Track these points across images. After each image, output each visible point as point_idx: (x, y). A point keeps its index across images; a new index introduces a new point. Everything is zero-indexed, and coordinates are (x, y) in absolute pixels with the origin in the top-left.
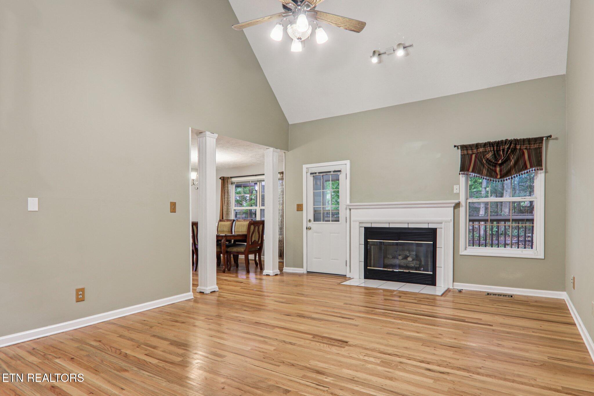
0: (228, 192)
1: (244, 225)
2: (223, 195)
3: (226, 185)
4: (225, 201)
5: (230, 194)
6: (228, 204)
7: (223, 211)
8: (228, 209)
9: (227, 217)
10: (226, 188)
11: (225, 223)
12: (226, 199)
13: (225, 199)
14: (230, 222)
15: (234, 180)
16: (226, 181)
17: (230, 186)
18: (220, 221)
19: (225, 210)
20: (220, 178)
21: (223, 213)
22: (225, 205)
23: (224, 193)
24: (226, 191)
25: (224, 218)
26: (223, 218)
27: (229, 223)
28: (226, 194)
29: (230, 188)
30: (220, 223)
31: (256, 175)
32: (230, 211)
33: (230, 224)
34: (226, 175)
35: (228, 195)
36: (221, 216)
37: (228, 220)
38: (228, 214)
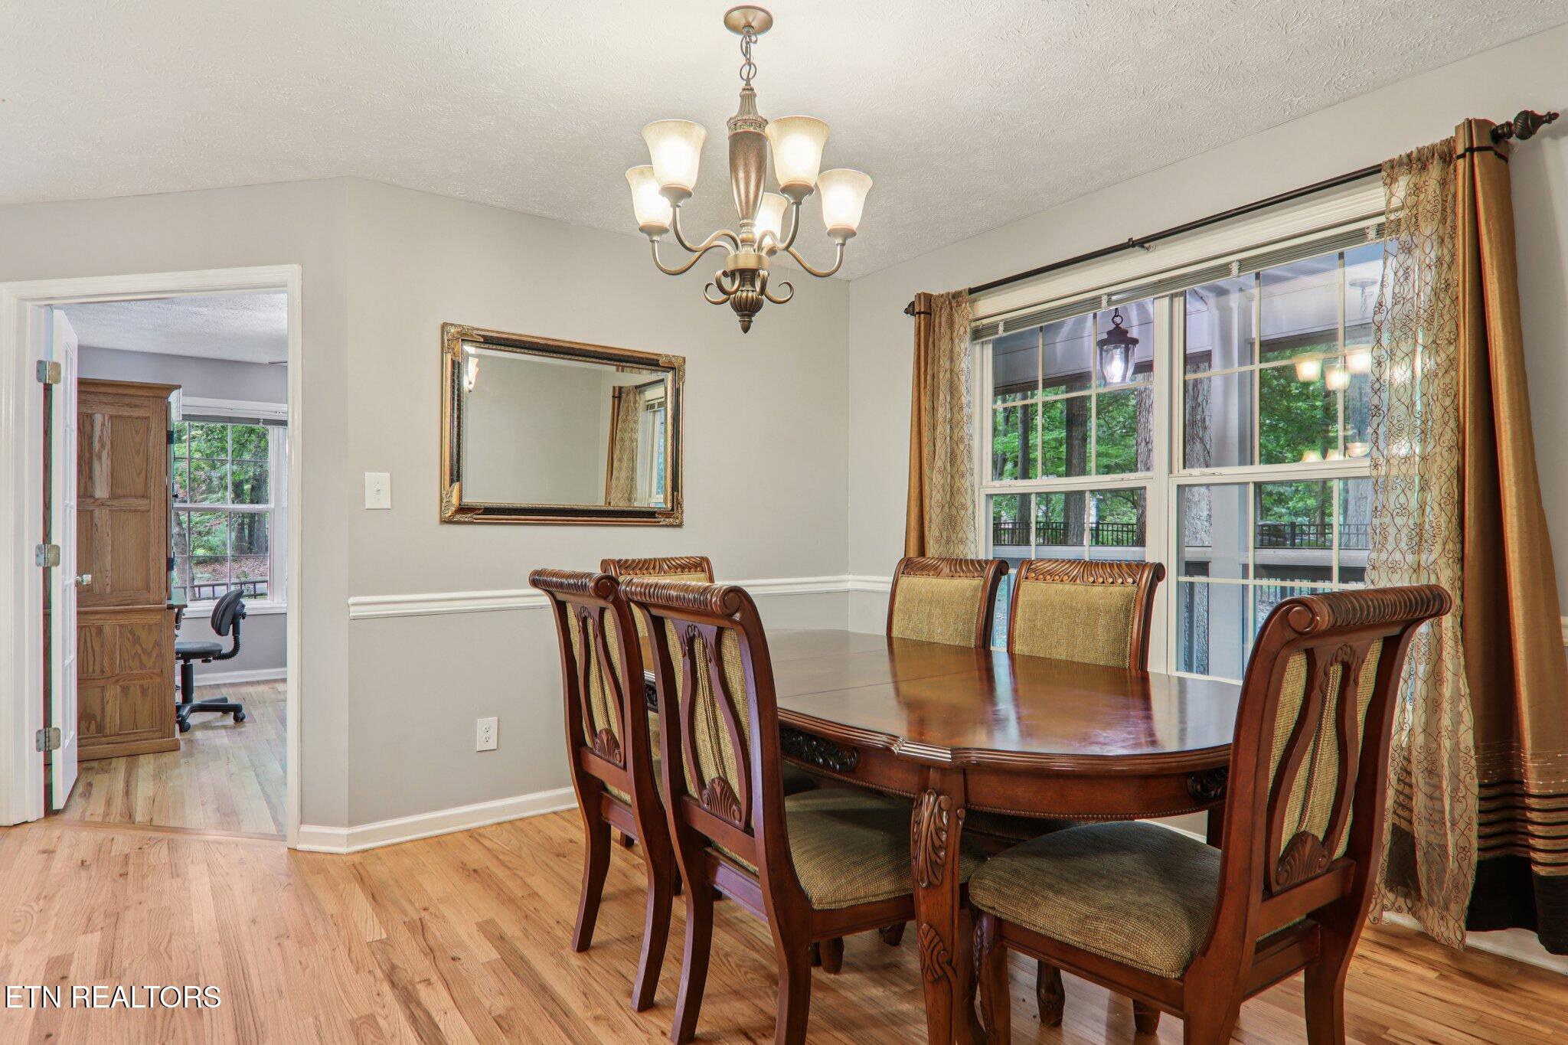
0: (953, 389)
1: (1092, 610)
2: (926, 404)
3: (944, 345)
4: (939, 443)
5: (964, 400)
6: (953, 458)
7: (926, 502)
8: (953, 492)
9: (948, 542)
10: (945, 363)
11: (940, 581)
12: (942, 429)
13: (934, 428)
14: (978, 582)
15: (989, 306)
16: (944, 319)
17: (964, 344)
18: (908, 566)
19: (935, 498)
20: (907, 311)
21: (927, 517)
22: (939, 463)
23: (934, 395)
24: (943, 378)
25: (933, 549)
26: (922, 552)
27: (969, 585)
28: (943, 396)
29: (964, 364)
30: (906, 581)
31: (1142, 243)
32: (969, 503)
33: (975, 589)
34: (937, 288)
35: (955, 406)
36: (914, 536)
37: (961, 566)
38: (952, 524)
